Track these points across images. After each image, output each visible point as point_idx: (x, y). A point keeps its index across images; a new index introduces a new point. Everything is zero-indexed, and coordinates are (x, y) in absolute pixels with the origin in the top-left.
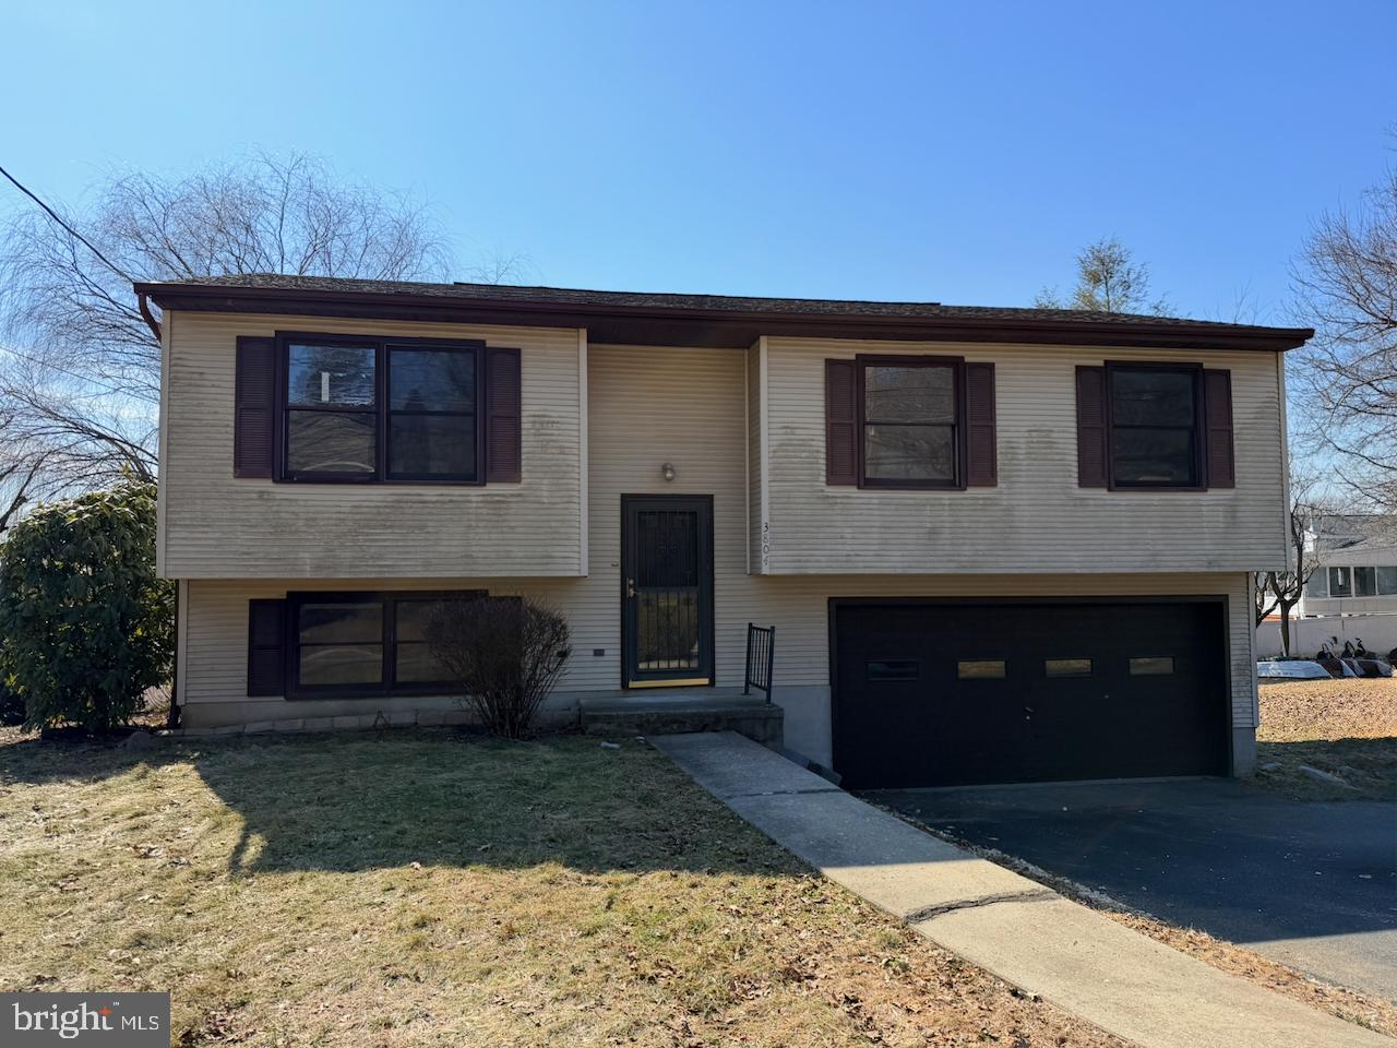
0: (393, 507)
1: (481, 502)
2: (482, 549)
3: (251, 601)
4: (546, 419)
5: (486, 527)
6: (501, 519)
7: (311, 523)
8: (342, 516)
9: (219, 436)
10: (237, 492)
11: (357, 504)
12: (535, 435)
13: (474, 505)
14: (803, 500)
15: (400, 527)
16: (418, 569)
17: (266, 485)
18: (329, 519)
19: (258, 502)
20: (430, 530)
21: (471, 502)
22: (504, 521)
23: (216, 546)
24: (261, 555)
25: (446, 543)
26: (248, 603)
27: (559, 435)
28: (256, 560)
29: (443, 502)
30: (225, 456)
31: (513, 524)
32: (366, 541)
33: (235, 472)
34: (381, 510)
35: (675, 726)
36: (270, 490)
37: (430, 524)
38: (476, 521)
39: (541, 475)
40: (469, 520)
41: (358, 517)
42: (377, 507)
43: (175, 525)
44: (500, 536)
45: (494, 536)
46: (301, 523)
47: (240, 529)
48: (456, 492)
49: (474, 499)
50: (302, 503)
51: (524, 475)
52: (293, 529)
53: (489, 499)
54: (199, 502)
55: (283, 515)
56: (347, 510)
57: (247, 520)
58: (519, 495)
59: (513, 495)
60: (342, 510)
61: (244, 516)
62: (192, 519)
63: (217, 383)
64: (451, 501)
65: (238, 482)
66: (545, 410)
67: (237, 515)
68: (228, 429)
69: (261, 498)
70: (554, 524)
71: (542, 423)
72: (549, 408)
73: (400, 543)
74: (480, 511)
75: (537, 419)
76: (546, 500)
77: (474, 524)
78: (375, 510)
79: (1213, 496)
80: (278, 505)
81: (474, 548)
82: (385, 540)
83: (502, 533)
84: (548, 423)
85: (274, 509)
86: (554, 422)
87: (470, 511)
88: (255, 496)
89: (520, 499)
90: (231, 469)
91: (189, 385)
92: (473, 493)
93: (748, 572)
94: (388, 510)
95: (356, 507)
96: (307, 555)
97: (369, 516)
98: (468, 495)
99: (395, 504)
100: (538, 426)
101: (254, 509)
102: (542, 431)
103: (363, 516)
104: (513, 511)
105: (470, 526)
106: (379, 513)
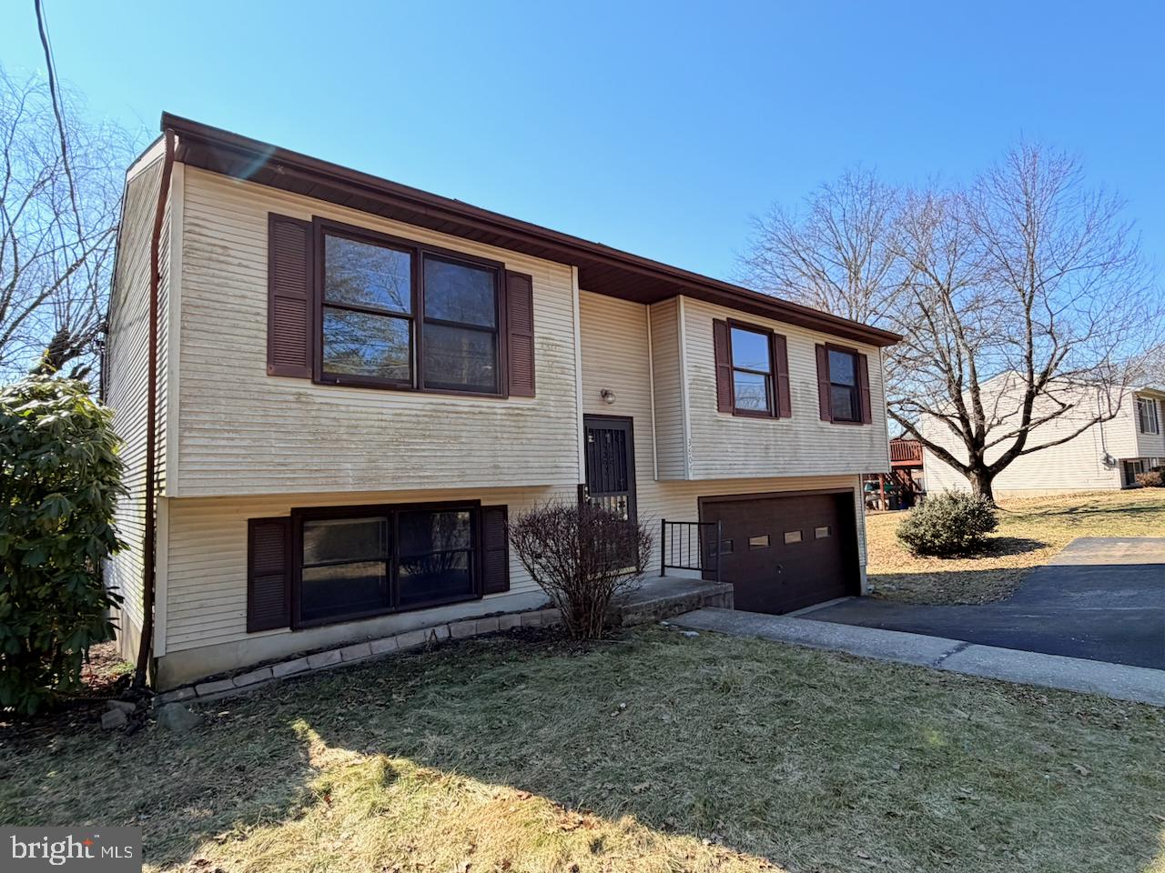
0: (431, 416)
1: (505, 414)
2: (506, 459)
3: (250, 521)
4: (551, 341)
5: (509, 439)
6: (521, 431)
7: (352, 430)
8: (383, 424)
9: (248, 325)
10: (270, 392)
11: (398, 411)
12: (544, 355)
13: (499, 417)
14: (706, 422)
15: (438, 437)
16: (455, 479)
17: (305, 386)
18: (372, 426)
19: (294, 405)
20: (463, 440)
21: (496, 414)
22: (523, 433)
23: (245, 456)
24: (300, 466)
25: (478, 454)
26: (246, 523)
27: (561, 357)
28: (294, 471)
29: (474, 413)
30: (257, 349)
31: (530, 436)
32: (407, 450)
33: (269, 368)
34: (420, 419)
35: (677, 609)
36: (309, 392)
37: (464, 434)
38: (501, 432)
39: (549, 392)
40: (496, 432)
41: (399, 425)
42: (417, 415)
43: (191, 429)
44: (520, 447)
45: (515, 447)
46: (343, 430)
47: (274, 435)
48: (484, 403)
49: (499, 411)
50: (343, 408)
51: (537, 391)
52: (334, 436)
53: (510, 411)
54: (223, 401)
55: (323, 421)
56: (390, 418)
57: (283, 425)
58: (534, 409)
59: (529, 409)
60: (384, 417)
61: (280, 421)
62: (213, 422)
63: (245, 263)
64: (480, 413)
65: (271, 381)
66: (551, 334)
67: (271, 420)
68: (259, 318)
69: (298, 401)
70: (560, 437)
71: (548, 345)
72: (554, 332)
73: (438, 454)
74: (504, 423)
75: (545, 341)
76: (552, 415)
77: (499, 435)
78: (414, 419)
79: (865, 428)
80: (319, 410)
81: (500, 459)
82: (424, 450)
83: (522, 444)
84: (553, 345)
85: (313, 413)
86: (557, 345)
87: (496, 423)
88: (291, 398)
89: (533, 413)
90: (264, 366)
91: (210, 259)
92: (498, 405)
93: (656, 479)
94: (426, 419)
95: (396, 414)
96: (349, 466)
97: (409, 425)
98: (495, 408)
99: (434, 414)
100: (545, 346)
101: (289, 413)
102: (548, 352)
103: (404, 425)
104: (529, 424)
105: (497, 438)
106: (419, 423)
